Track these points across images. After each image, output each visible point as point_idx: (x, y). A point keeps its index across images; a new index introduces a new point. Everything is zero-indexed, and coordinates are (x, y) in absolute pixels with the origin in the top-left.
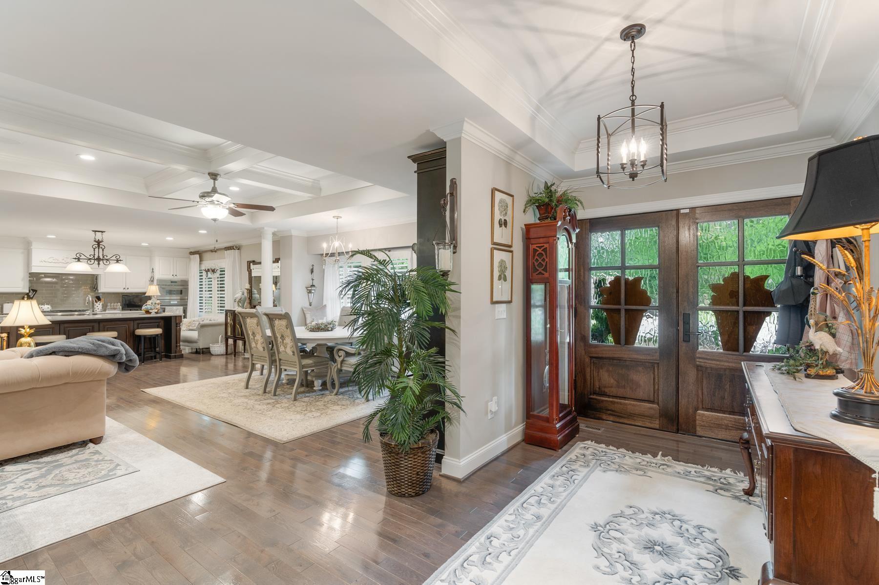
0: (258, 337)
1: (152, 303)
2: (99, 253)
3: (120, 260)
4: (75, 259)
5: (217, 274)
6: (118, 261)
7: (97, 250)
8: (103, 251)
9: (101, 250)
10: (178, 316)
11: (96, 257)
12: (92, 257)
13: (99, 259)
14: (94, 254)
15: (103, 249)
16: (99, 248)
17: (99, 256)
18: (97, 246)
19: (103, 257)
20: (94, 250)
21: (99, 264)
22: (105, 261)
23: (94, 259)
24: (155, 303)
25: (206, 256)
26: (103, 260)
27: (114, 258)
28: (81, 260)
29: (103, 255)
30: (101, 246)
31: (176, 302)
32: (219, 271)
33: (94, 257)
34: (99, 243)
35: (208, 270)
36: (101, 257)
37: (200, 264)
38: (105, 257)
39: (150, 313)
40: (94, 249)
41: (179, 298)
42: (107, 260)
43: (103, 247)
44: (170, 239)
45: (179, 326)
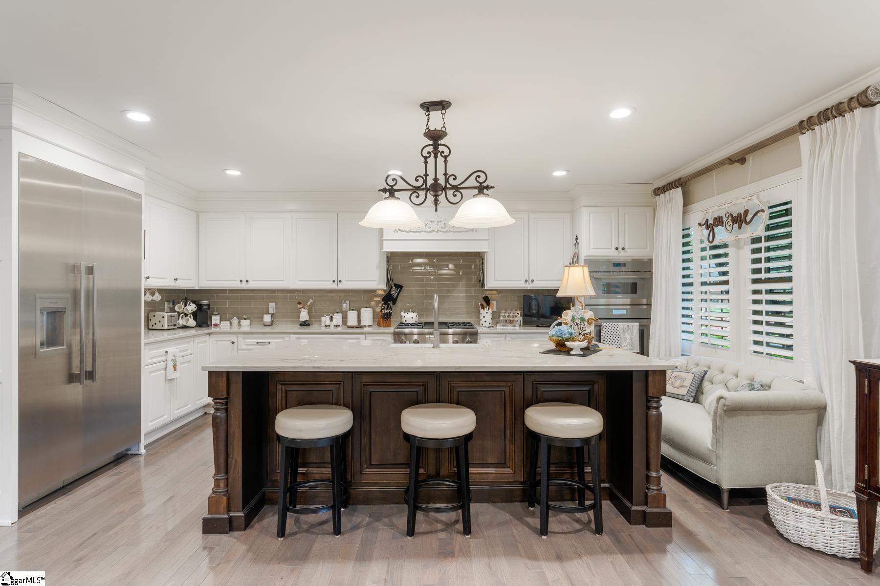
1: (573, 319)
2: (436, 170)
3: (488, 188)
4: (385, 190)
5: (758, 228)
6: (482, 189)
7: (431, 160)
8: (446, 162)
9: (440, 160)
10: (654, 372)
11: (430, 181)
12: (421, 181)
13: (436, 189)
14: (426, 175)
15: (446, 157)
16: (436, 157)
17: (436, 180)
18: (431, 149)
19: (447, 180)
20: (426, 162)
21: (436, 202)
22: (450, 193)
23: (427, 190)
24: (582, 319)
25: (702, 185)
26: (445, 189)
27: (472, 182)
28: (396, 194)
29: (445, 174)
30: (441, 148)
31: (624, 312)
32: (765, 216)
33: (425, 181)
34: (435, 137)
35: (719, 221)
36: (442, 181)
37: (684, 213)
38: (451, 180)
40: (426, 158)
41: (628, 301)
42: (456, 188)
43: (446, 153)
45: (658, 408)
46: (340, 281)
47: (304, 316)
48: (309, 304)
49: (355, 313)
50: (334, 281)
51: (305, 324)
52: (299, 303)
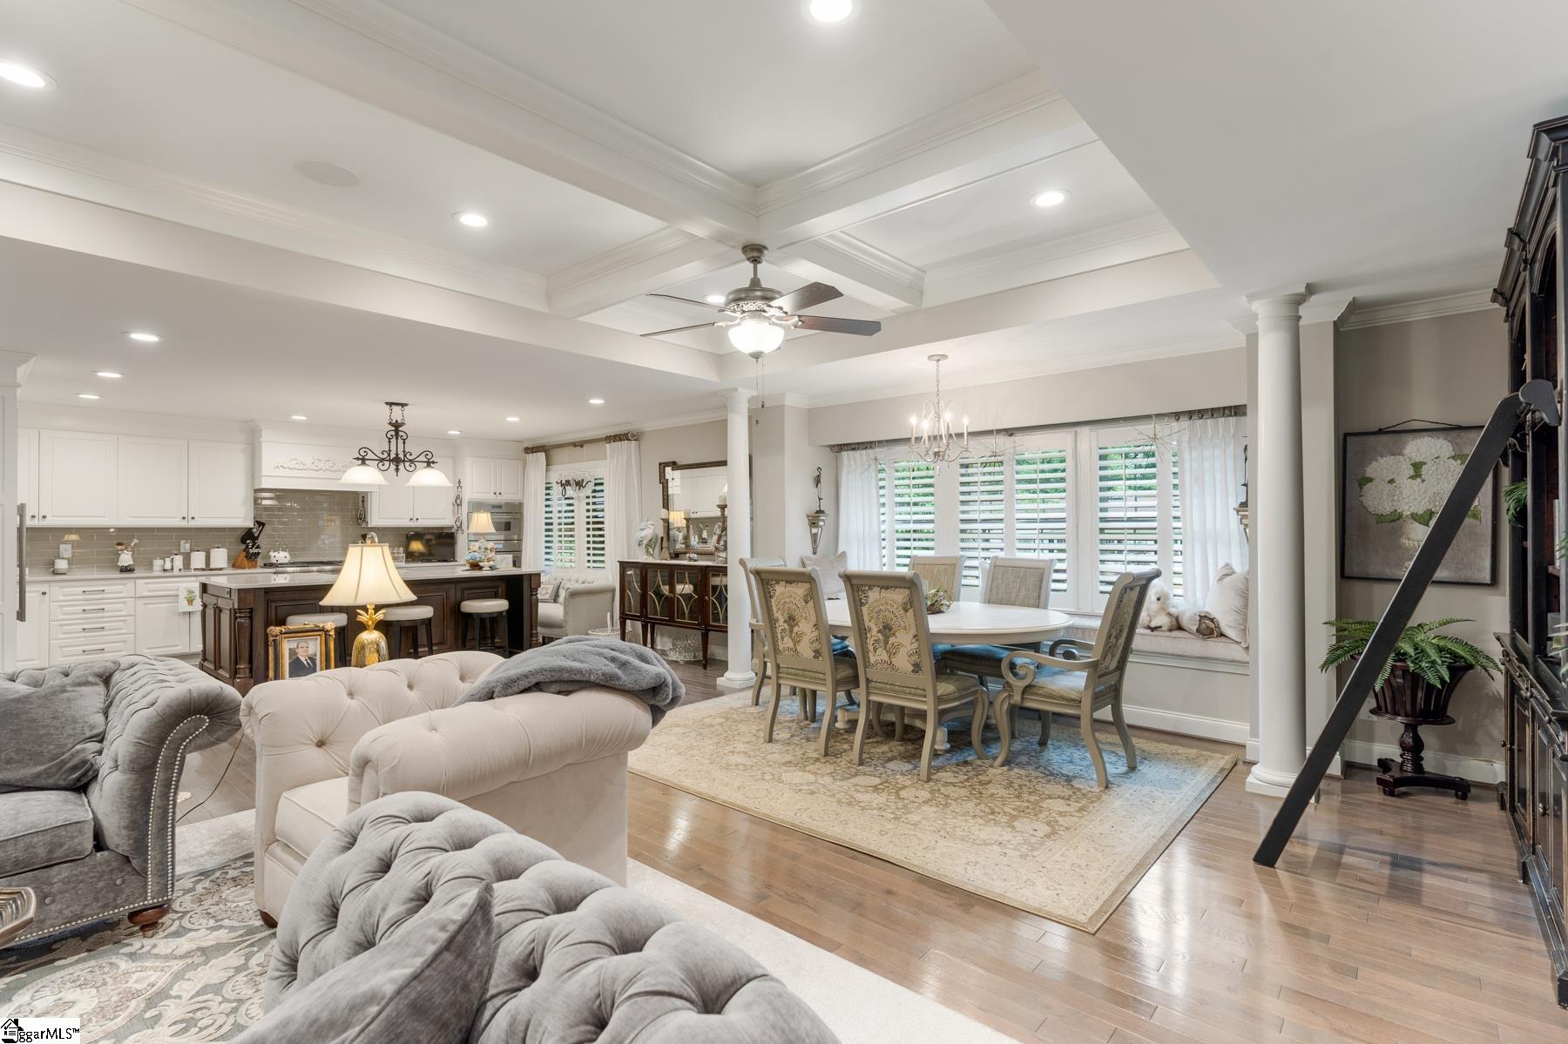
0: (805, 627)
1: (480, 548)
2: (396, 448)
3: (433, 462)
4: (358, 459)
5: (588, 491)
6: (429, 463)
7: (393, 441)
8: (404, 443)
9: (400, 441)
10: (535, 574)
11: (393, 456)
12: (386, 455)
13: (397, 461)
14: (390, 451)
15: (404, 440)
16: (397, 438)
17: (397, 454)
18: (393, 433)
19: (405, 456)
20: (390, 442)
21: (397, 470)
22: (407, 464)
23: (390, 461)
24: (486, 549)
25: (557, 455)
26: (404, 461)
27: (423, 458)
28: (367, 462)
29: (404, 451)
30: (401, 434)
31: (501, 546)
32: (592, 484)
33: (389, 455)
34: (397, 426)
35: (568, 483)
36: (401, 456)
37: (547, 471)
38: (408, 456)
39: (481, 568)
40: (389, 439)
42: (411, 461)
43: (405, 437)
44: (513, 419)
45: (536, 595)
46: (193, 518)
47: (126, 559)
48: (132, 544)
49: (202, 555)
50: (184, 518)
51: (127, 570)
52: (119, 544)
